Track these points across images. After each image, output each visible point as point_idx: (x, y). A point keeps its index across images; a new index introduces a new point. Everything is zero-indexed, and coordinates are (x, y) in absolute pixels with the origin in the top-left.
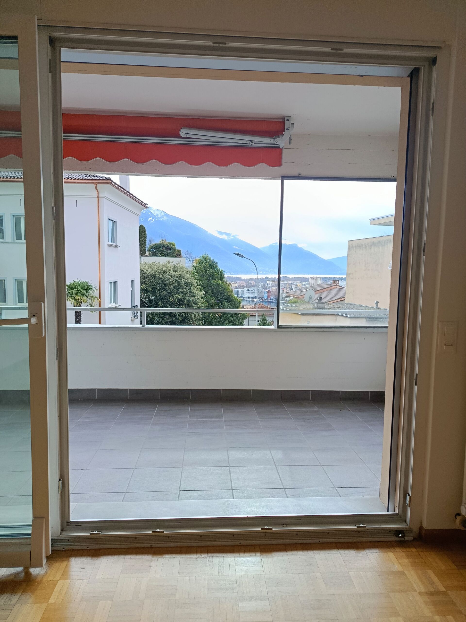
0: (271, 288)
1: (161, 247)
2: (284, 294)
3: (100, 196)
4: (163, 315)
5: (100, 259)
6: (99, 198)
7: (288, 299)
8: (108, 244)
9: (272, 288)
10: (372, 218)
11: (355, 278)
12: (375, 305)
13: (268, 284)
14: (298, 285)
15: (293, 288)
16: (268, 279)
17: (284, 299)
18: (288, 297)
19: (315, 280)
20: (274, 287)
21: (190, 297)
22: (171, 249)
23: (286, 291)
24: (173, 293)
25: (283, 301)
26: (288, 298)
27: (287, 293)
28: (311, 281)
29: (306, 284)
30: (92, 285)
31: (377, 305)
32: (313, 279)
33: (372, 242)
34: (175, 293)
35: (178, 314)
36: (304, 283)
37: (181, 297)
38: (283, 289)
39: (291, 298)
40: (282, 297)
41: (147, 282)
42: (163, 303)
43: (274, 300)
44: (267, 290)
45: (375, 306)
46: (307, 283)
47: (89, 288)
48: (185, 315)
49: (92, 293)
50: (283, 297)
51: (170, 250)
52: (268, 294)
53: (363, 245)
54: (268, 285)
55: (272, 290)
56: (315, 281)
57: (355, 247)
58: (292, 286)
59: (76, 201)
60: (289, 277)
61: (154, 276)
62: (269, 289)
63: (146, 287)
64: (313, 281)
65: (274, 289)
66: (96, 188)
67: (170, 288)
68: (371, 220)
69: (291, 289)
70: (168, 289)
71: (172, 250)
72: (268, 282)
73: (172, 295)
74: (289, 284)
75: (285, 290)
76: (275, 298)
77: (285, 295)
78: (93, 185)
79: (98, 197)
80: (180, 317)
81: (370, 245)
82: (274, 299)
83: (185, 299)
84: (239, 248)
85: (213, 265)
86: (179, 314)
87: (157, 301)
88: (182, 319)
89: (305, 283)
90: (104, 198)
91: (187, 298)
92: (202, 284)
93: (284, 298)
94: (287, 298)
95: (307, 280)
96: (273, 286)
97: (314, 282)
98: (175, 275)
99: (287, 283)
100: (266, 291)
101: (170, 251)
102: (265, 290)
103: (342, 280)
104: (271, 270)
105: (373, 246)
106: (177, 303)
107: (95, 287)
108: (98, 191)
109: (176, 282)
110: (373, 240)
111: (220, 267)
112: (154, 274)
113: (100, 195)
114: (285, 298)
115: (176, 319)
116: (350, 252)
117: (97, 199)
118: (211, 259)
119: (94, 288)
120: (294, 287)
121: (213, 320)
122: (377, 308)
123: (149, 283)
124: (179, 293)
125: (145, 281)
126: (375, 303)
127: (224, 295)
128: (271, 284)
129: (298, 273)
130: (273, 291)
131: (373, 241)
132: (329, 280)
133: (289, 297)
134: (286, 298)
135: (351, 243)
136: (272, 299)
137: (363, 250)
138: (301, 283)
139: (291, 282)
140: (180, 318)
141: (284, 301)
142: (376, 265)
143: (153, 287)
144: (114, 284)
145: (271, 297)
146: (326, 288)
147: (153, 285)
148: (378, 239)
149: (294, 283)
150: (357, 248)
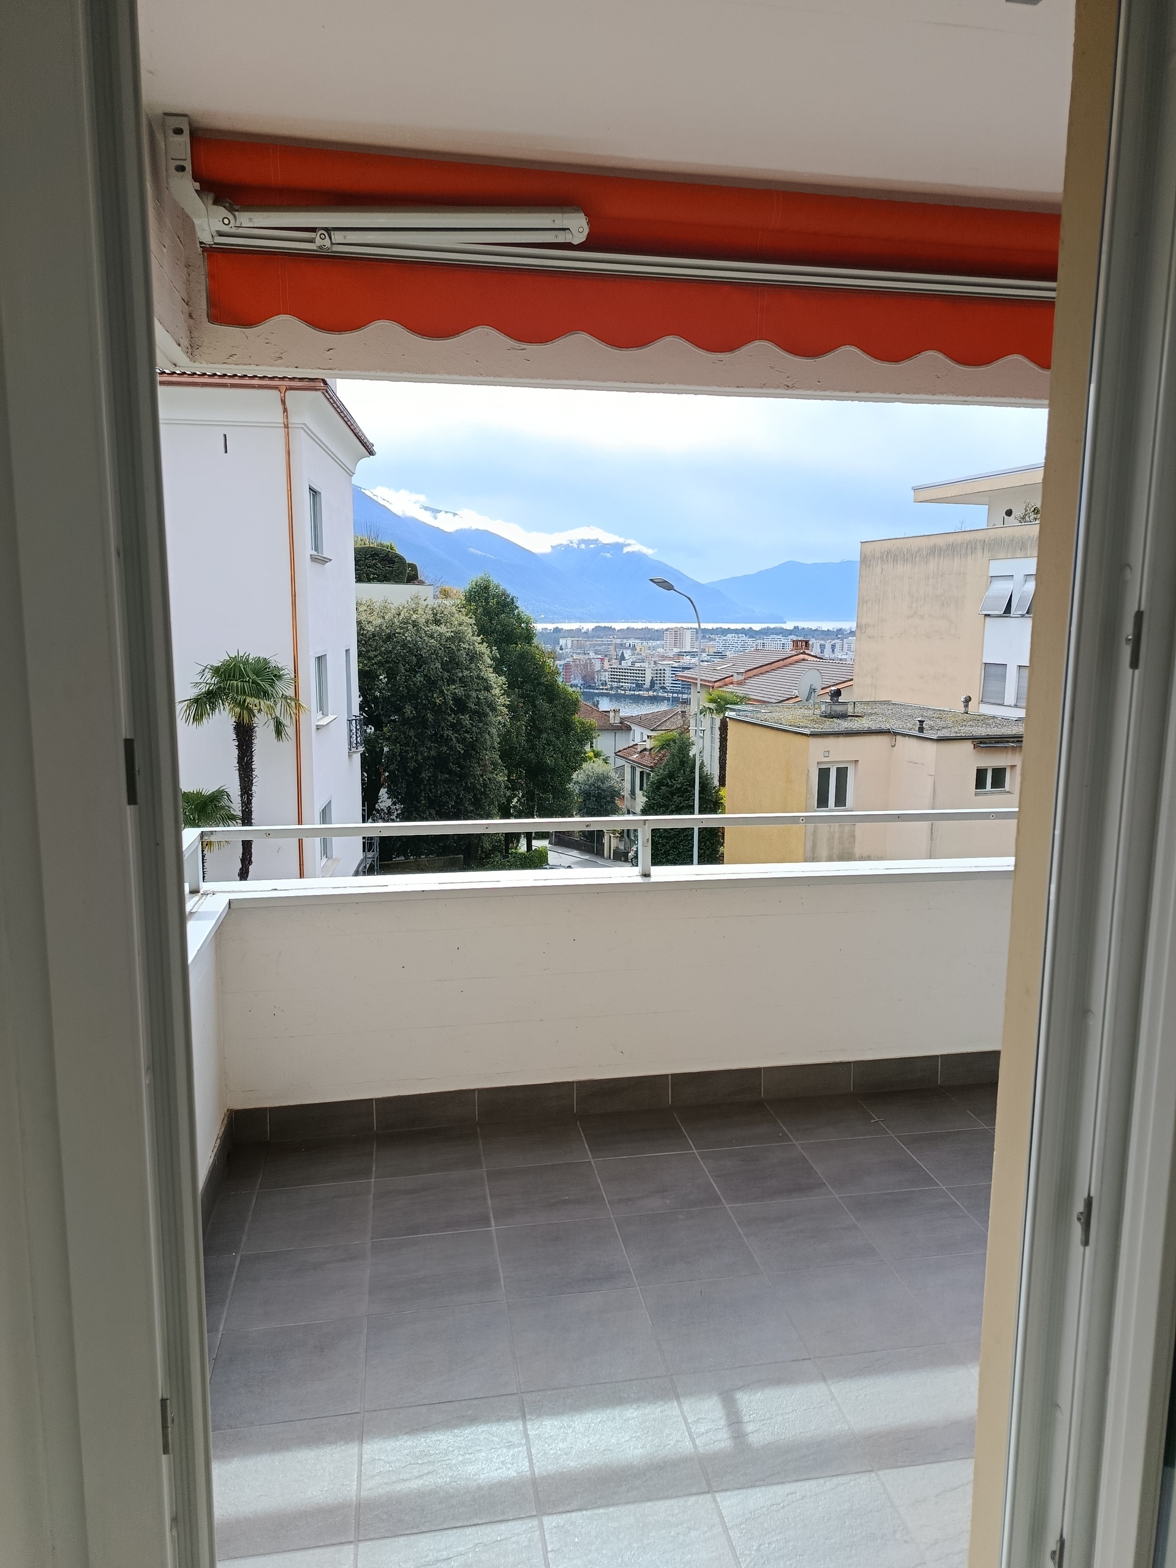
0: (572, 656)
1: (368, 556)
2: (605, 671)
3: (292, 424)
4: (416, 740)
5: (294, 596)
6: (290, 429)
7: (616, 683)
8: (311, 555)
9: (574, 658)
10: (918, 483)
11: (882, 637)
12: (962, 705)
13: (563, 647)
14: (638, 649)
15: (626, 656)
16: (561, 634)
17: (606, 684)
18: (615, 680)
19: (678, 635)
20: (579, 654)
21: (480, 691)
22: (393, 562)
23: (610, 665)
24: (440, 683)
25: (603, 689)
26: (614, 682)
27: (611, 668)
28: (669, 638)
29: (658, 647)
30: (280, 666)
31: (966, 706)
32: (674, 633)
33: (931, 545)
34: (445, 680)
35: (456, 737)
36: (651, 643)
37: (460, 692)
38: (601, 659)
39: (622, 682)
40: (600, 681)
41: (372, 654)
42: (415, 708)
43: (581, 689)
44: (562, 662)
45: (963, 710)
46: (658, 642)
47: (275, 676)
48: (472, 738)
49: (284, 688)
50: (603, 679)
51: (391, 565)
52: (566, 672)
53: (905, 552)
54: (561, 649)
55: (575, 662)
56: (678, 637)
57: (882, 557)
58: (625, 652)
59: (225, 436)
60: (613, 627)
61: (389, 637)
62: (568, 659)
63: (369, 667)
64: (674, 637)
65: (580, 660)
66: (283, 402)
67: (433, 669)
68: (915, 489)
69: (623, 658)
70: (428, 671)
71: (396, 566)
72: (562, 642)
73: (438, 686)
74: (617, 646)
75: (606, 662)
76: (582, 682)
77: (607, 673)
78: (275, 392)
79: (286, 426)
80: (459, 743)
81: (924, 552)
82: (579, 685)
83: (468, 696)
84: (483, 554)
85: (506, 605)
86: (456, 735)
87: (398, 703)
88: (463, 749)
89: (654, 644)
90: (302, 430)
91: (474, 694)
92: (498, 656)
93: (605, 681)
94: (611, 681)
95: (658, 635)
96: (576, 653)
97: (678, 640)
98: (441, 634)
99: (609, 645)
100: (560, 665)
101: (393, 568)
102: (558, 662)
103: (743, 635)
104: (568, 610)
105: (934, 556)
106: (451, 707)
107: (289, 672)
108: (285, 410)
109: (445, 651)
110: (933, 540)
111: (524, 607)
112: (388, 631)
113: (293, 420)
114: (608, 683)
115: (451, 748)
116: (866, 571)
117: (282, 431)
118: (501, 588)
119: (288, 676)
120: (627, 654)
121: (516, 748)
122: (967, 713)
123: (376, 656)
124: (454, 682)
125: (368, 651)
126: (962, 700)
127: (540, 684)
128: (569, 646)
129: (637, 619)
130: (576, 666)
131: (935, 544)
132: (711, 636)
133: (617, 678)
134: (610, 683)
135: (869, 547)
136: (576, 686)
137: (904, 564)
138: (645, 643)
139: (619, 641)
140: (459, 747)
141: (606, 689)
142: (943, 605)
143: (388, 665)
144: (320, 659)
145: (571, 679)
146: (778, 661)
147: (387, 662)
148: (950, 539)
149: (627, 645)
150: (888, 561)
